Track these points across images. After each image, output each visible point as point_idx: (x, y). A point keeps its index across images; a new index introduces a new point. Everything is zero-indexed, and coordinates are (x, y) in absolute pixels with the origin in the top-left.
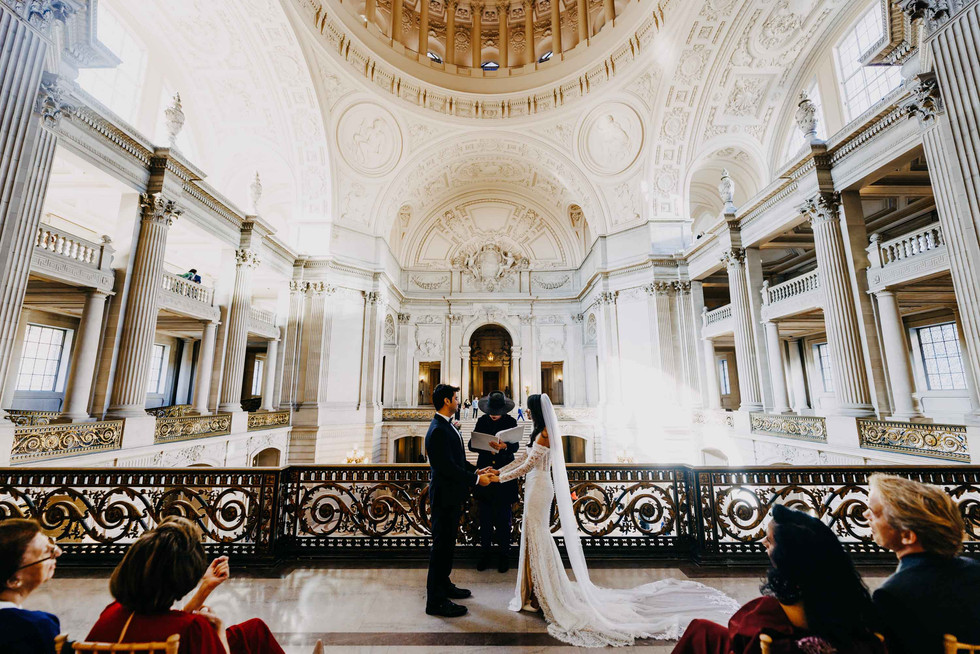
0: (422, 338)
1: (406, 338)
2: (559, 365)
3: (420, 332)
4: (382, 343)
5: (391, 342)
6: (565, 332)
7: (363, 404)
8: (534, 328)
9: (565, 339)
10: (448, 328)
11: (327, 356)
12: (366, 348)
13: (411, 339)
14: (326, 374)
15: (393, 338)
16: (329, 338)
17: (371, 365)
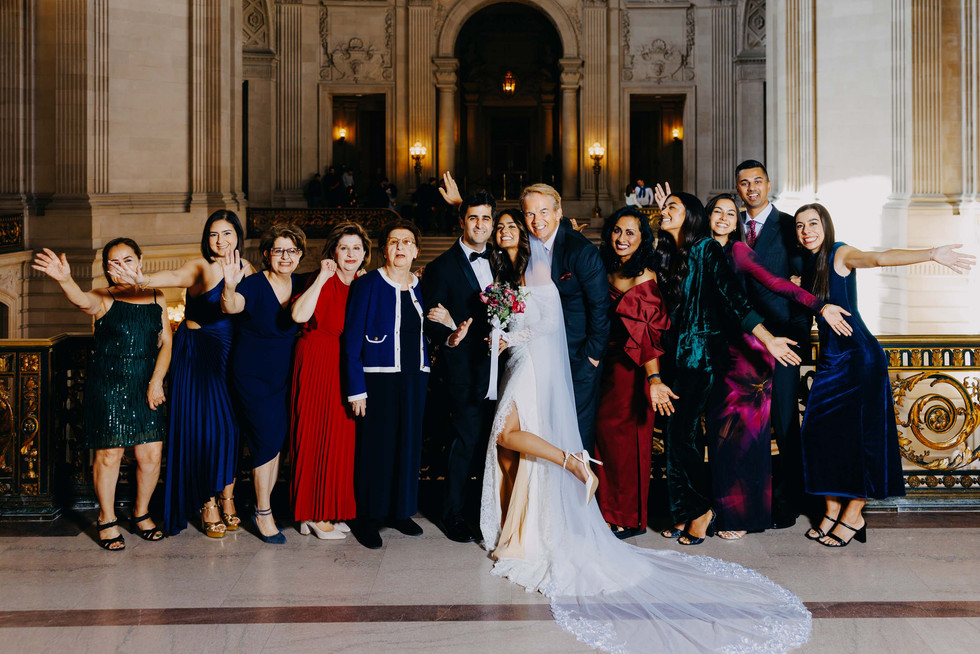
0: (339, 35)
1: (297, 37)
2: (673, 106)
3: (334, 23)
4: (239, 48)
5: (261, 46)
6: (691, 24)
7: (200, 197)
8: (614, 15)
9: (691, 43)
10: (401, 12)
11: (104, 83)
12: (199, 63)
13: (310, 37)
14: (105, 127)
15: (266, 36)
16: (104, 38)
17: (213, 105)
